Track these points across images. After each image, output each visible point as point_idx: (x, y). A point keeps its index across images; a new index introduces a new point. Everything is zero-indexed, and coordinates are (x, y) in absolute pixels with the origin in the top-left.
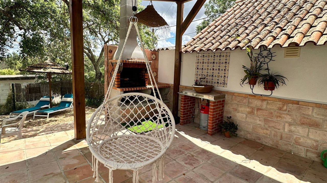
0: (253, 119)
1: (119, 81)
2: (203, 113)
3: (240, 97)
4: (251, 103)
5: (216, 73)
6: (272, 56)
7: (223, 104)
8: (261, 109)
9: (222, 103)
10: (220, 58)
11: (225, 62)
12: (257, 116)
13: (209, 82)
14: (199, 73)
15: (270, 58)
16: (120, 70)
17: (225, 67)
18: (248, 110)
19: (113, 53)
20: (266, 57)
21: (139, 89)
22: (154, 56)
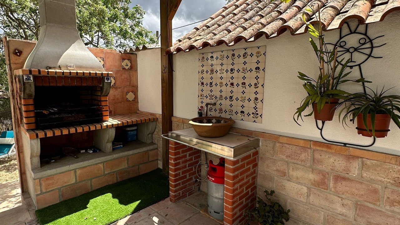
0: (326, 199)
1: (32, 115)
2: (213, 181)
3: (291, 146)
4: (320, 162)
5: (237, 91)
6: (372, 48)
7: (255, 159)
8: (344, 179)
9: (252, 158)
10: (245, 60)
11: (256, 69)
12: (337, 193)
13: (226, 112)
14: (205, 93)
15: (368, 51)
17: (257, 78)
18: (312, 176)
20: (356, 50)
21: (83, 130)
22: (126, 64)
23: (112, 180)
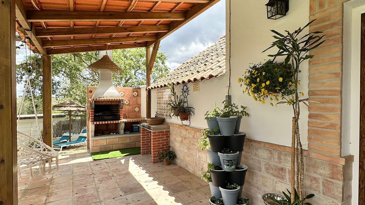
0: (183, 147)
1: (93, 116)
3: (176, 128)
6: (188, 91)
8: (186, 138)
9: (165, 133)
12: (185, 144)
16: (92, 106)
18: (180, 139)
19: (93, 93)
21: (111, 122)
22: (135, 94)
23: (122, 147)
